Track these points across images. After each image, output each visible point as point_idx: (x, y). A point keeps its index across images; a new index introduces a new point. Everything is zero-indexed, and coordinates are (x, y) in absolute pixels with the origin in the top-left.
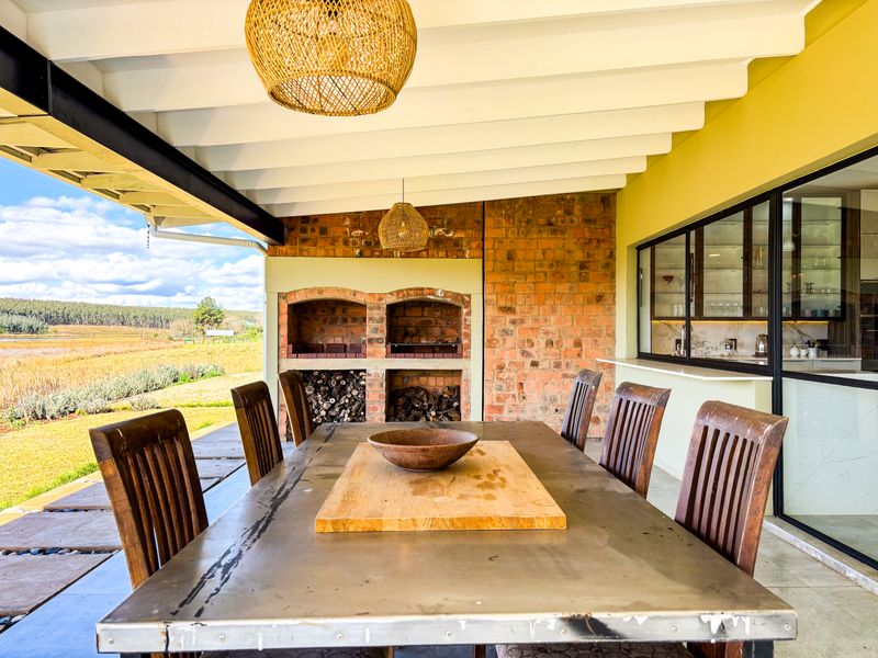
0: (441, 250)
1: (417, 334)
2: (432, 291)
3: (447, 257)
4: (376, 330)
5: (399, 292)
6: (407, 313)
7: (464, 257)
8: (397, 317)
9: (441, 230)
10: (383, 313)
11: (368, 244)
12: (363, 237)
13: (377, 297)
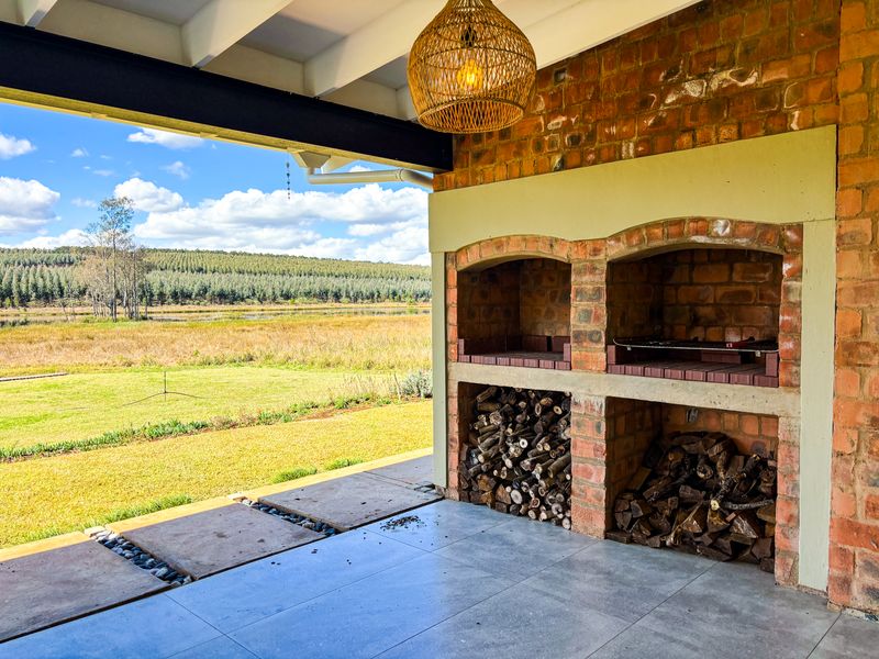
0: (725, 122)
1: (719, 321)
2: (703, 225)
3: (740, 136)
4: (587, 315)
5: (630, 232)
6: (696, 277)
7: (785, 129)
8: (676, 287)
9: (725, 75)
10: (600, 279)
11: (575, 140)
12: (567, 126)
13: (590, 247)
